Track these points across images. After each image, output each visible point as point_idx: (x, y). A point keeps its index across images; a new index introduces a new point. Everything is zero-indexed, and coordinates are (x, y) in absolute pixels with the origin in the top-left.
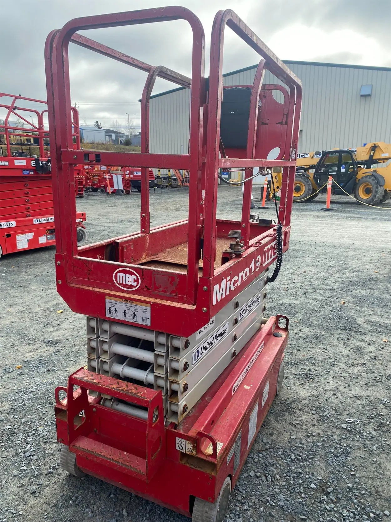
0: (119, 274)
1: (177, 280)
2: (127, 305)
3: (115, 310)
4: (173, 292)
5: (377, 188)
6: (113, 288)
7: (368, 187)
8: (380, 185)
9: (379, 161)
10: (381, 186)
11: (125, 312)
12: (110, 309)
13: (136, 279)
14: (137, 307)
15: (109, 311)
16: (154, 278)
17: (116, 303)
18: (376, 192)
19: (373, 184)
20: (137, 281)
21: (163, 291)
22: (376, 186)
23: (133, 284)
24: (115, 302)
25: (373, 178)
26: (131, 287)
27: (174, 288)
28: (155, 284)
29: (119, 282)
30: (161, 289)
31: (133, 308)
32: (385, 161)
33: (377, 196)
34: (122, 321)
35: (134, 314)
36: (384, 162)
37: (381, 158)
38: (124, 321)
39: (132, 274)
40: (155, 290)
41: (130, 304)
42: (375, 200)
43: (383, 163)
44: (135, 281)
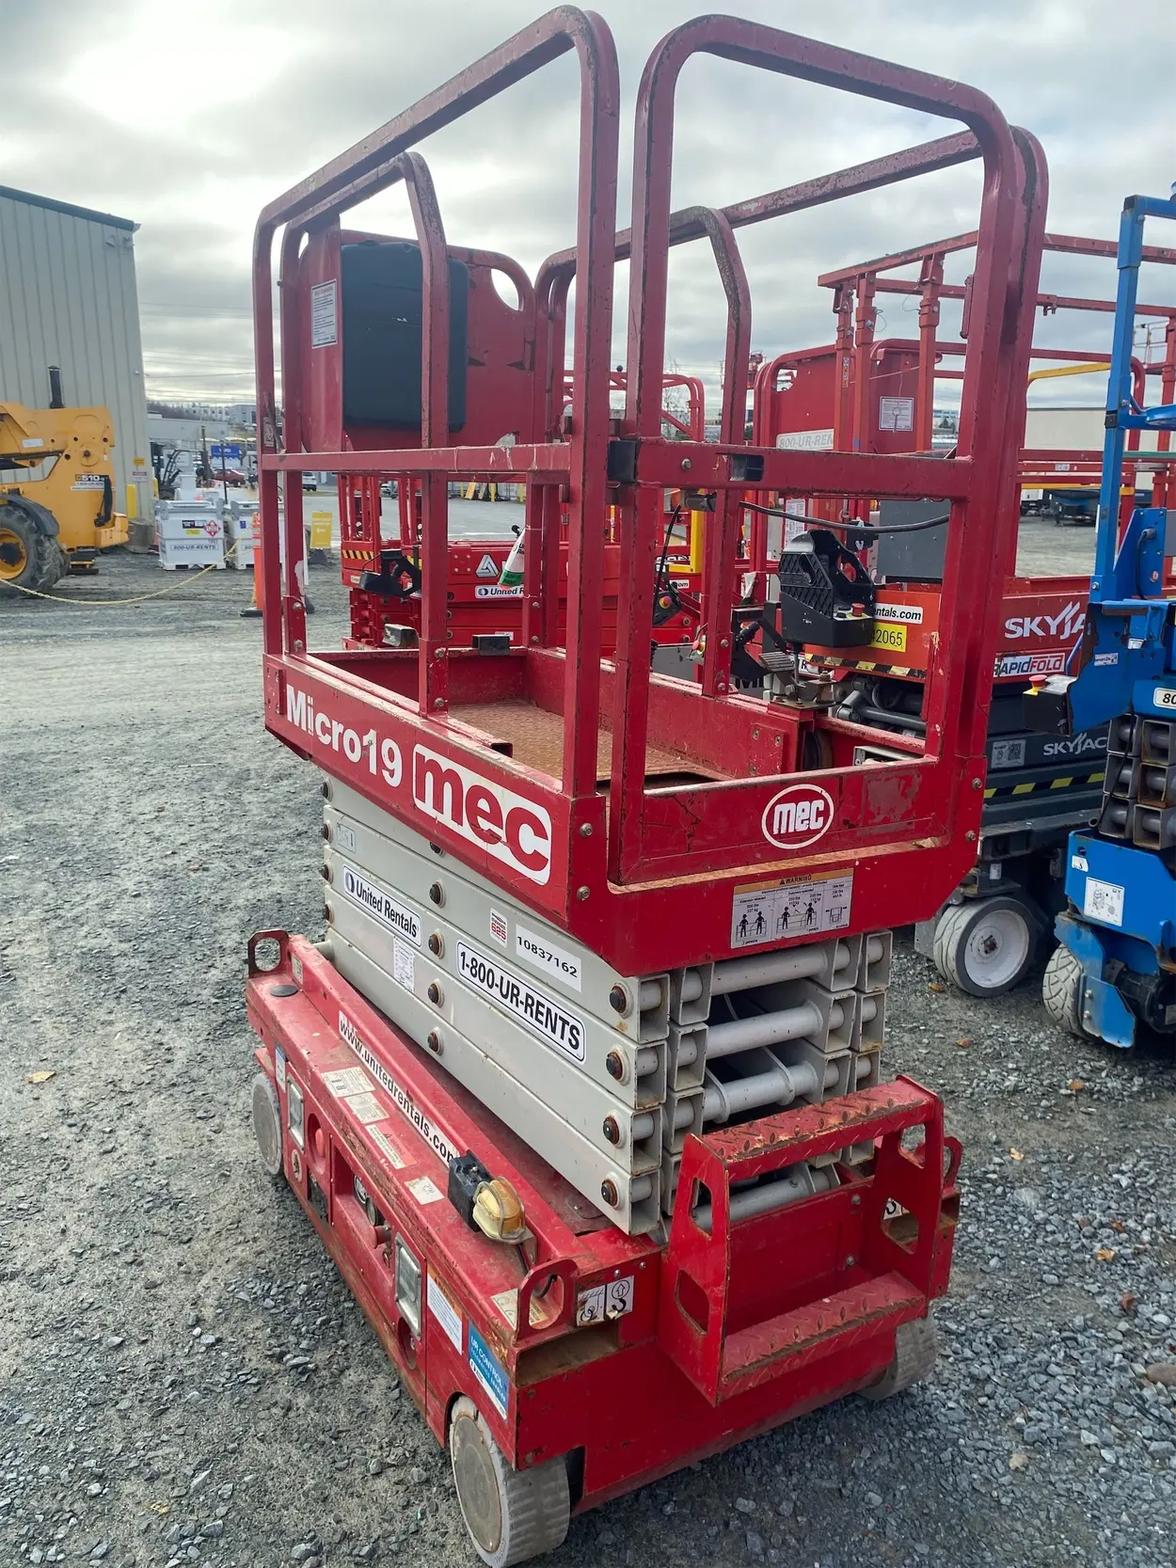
0: (778, 808)
1: (917, 780)
2: (794, 890)
3: (760, 919)
4: (906, 815)
5: (39, 543)
6: (759, 856)
7: (8, 540)
8: (45, 536)
9: (18, 462)
10: (50, 537)
11: (786, 914)
12: (744, 922)
13: (822, 809)
14: (818, 889)
15: (740, 928)
16: (867, 791)
17: (763, 895)
18: (40, 556)
19: (24, 533)
20: (823, 814)
21: (886, 821)
22: (34, 537)
23: (814, 826)
24: (759, 894)
25: (19, 513)
26: (810, 833)
27: (908, 804)
28: (867, 804)
29: (776, 832)
30: (879, 818)
31: (809, 894)
32: (36, 461)
33: (45, 568)
34: (776, 942)
35: (810, 910)
36: (33, 465)
37: (23, 452)
38: (784, 940)
39: (811, 796)
40: (866, 824)
41: (803, 886)
42: (41, 581)
43: (31, 468)
44: (819, 814)
